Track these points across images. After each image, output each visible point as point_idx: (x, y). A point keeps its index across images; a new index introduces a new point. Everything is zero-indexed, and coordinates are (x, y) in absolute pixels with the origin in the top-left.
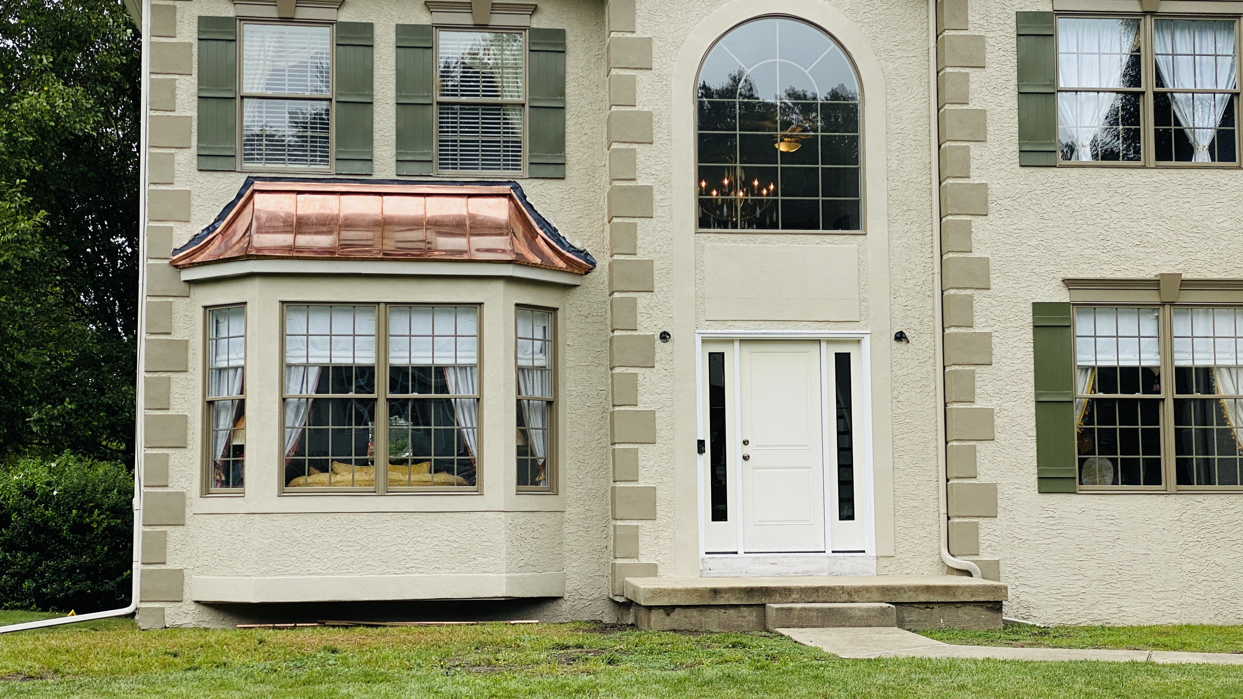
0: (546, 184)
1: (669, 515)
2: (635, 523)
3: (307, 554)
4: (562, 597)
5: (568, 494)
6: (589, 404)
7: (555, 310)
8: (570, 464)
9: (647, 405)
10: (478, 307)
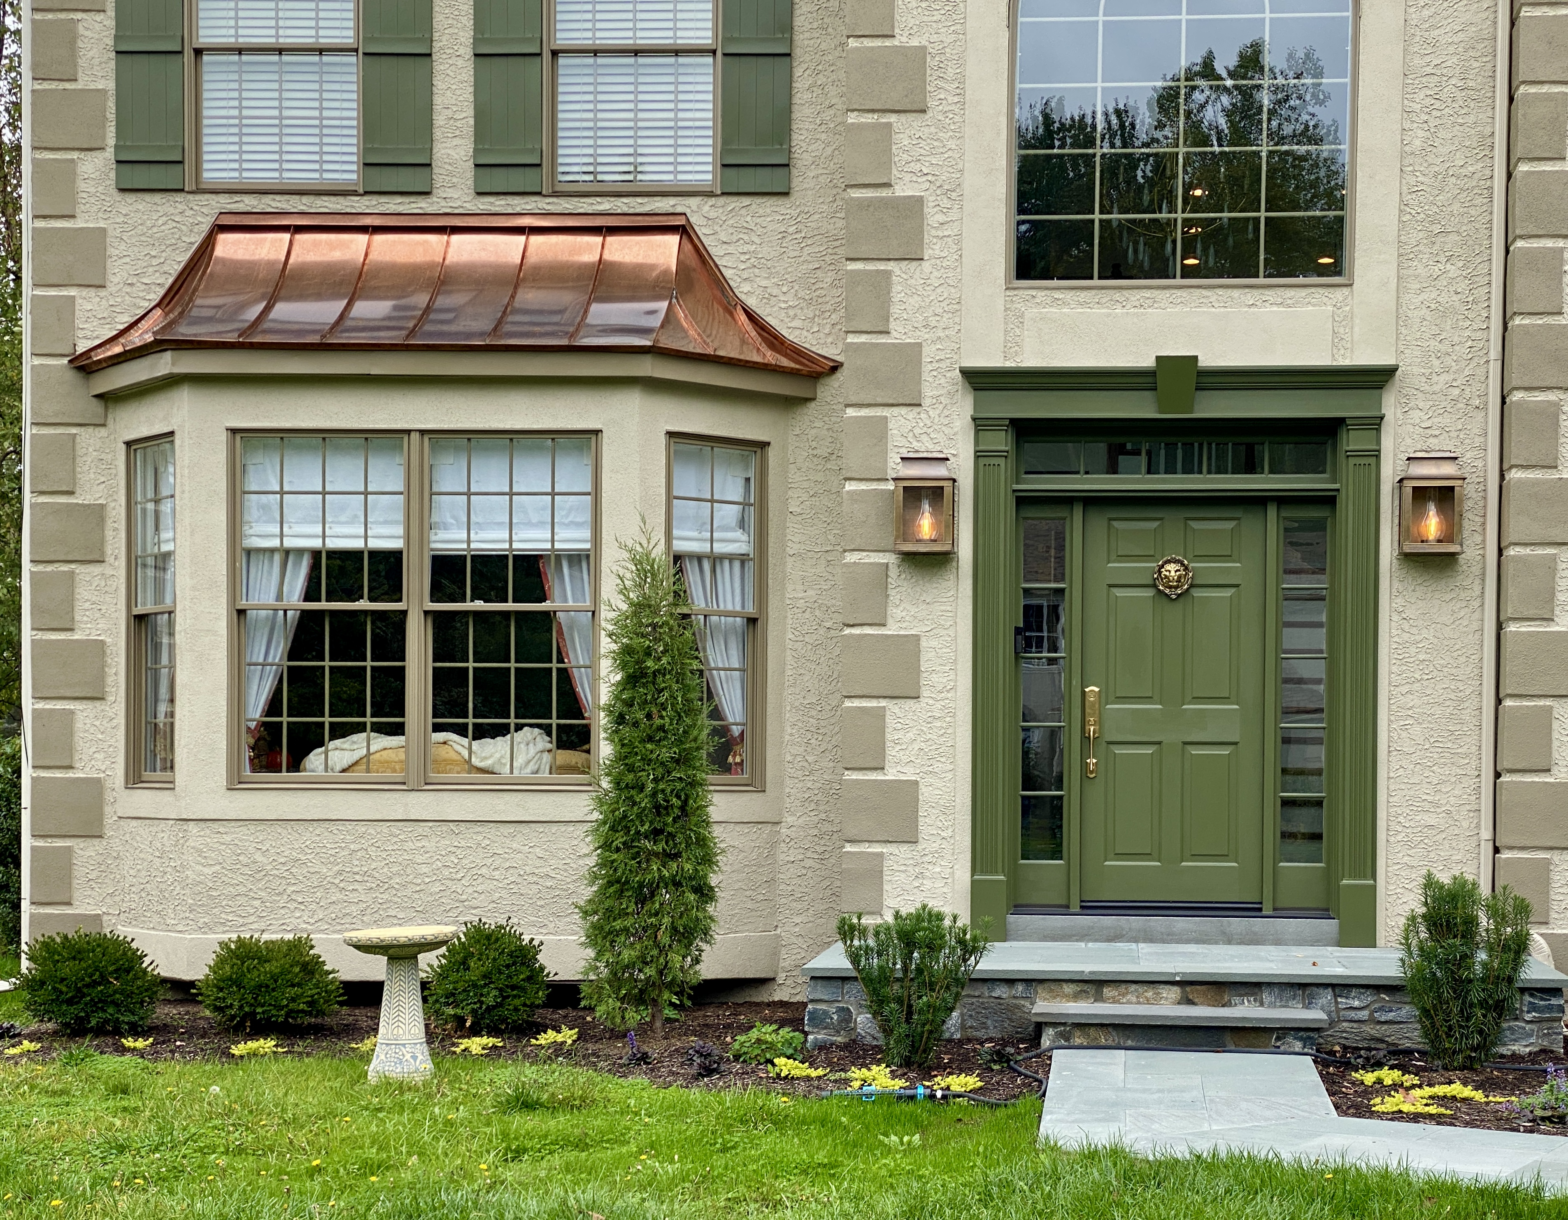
0: (754, 206)
1: (943, 834)
2: (876, 849)
3: (279, 894)
4: (774, 979)
5: (787, 790)
6: (828, 625)
7: (764, 445)
8: (791, 735)
9: (904, 625)
10: (594, 438)
